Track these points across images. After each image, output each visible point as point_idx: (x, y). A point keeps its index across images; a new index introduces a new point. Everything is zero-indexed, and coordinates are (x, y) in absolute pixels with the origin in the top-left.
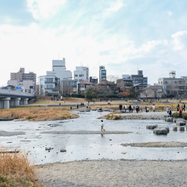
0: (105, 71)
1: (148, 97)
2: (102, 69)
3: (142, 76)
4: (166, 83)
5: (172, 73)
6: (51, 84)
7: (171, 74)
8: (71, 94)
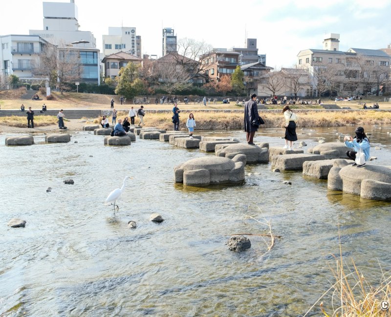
0: (175, 37)
1: (277, 94)
2: (168, 35)
3: (256, 52)
4: (318, 61)
5: (332, 40)
6: (29, 58)
7: (329, 42)
8: (77, 84)
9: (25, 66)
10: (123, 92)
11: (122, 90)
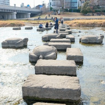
8: (69, 9)
9: (55, 4)
10: (83, 12)
11: (83, 11)
